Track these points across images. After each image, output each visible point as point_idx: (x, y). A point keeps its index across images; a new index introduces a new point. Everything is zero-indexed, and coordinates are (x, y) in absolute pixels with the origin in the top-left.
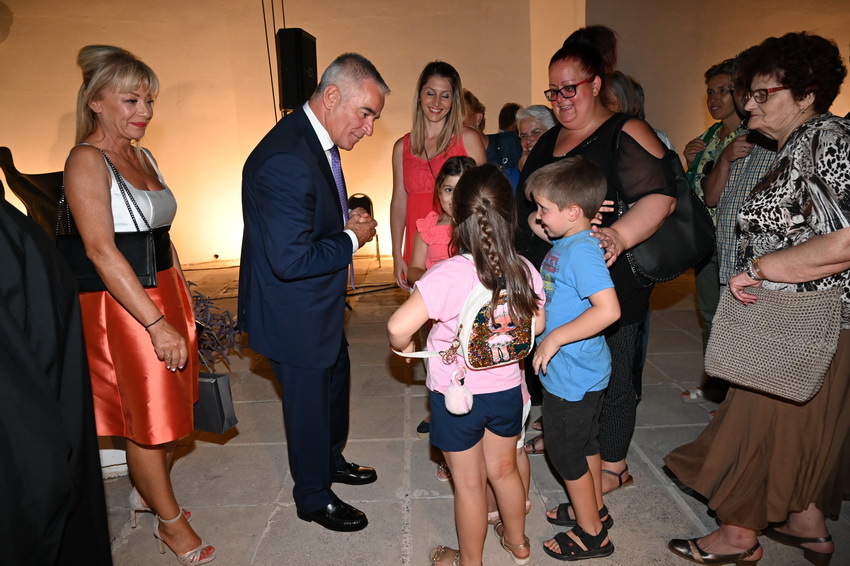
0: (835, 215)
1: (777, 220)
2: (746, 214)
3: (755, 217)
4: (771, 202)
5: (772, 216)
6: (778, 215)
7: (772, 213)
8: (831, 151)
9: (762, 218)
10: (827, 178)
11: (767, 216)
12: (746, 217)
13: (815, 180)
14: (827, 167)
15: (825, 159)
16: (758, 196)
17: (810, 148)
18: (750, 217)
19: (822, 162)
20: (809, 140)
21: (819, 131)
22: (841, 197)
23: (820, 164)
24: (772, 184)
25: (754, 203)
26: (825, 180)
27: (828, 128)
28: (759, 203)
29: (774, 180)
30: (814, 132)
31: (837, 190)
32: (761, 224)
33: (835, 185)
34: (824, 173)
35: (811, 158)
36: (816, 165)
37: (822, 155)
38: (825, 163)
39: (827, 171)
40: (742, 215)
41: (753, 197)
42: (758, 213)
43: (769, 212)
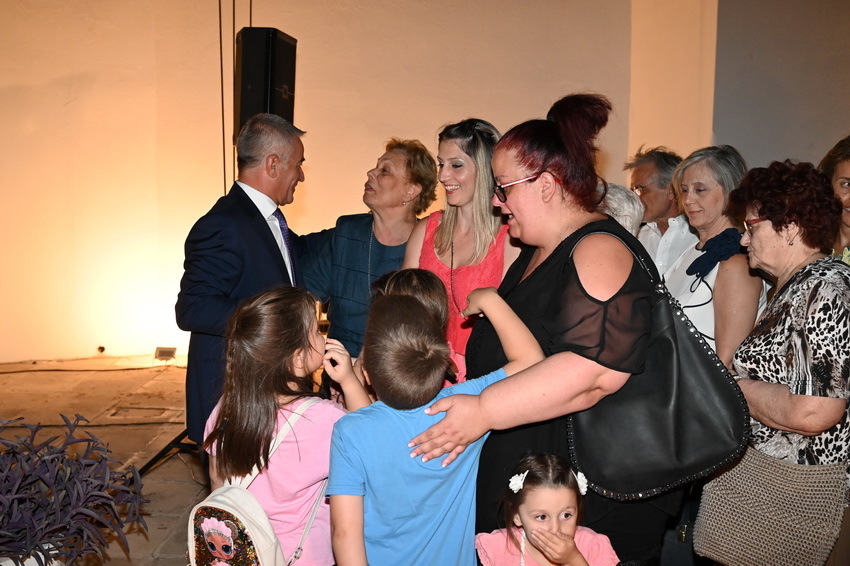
0: (805, 378)
1: (777, 372)
2: (744, 361)
3: (754, 366)
4: (770, 350)
5: (772, 367)
6: (778, 366)
7: (771, 364)
8: (826, 309)
9: (762, 369)
10: (812, 336)
11: (766, 366)
12: (744, 365)
13: (801, 334)
14: (815, 325)
15: (817, 316)
16: (757, 341)
17: (807, 298)
18: (748, 365)
19: (813, 318)
20: (809, 288)
21: (820, 283)
22: (816, 362)
23: (810, 320)
24: (772, 330)
25: (752, 349)
26: (808, 338)
27: (831, 280)
28: (758, 349)
29: (774, 326)
30: (816, 282)
31: (815, 353)
32: (760, 375)
33: (815, 347)
34: (811, 330)
35: (805, 309)
36: (807, 318)
37: (815, 310)
38: (816, 320)
39: (814, 329)
40: (738, 362)
41: (751, 341)
42: (757, 362)
43: (769, 363)
